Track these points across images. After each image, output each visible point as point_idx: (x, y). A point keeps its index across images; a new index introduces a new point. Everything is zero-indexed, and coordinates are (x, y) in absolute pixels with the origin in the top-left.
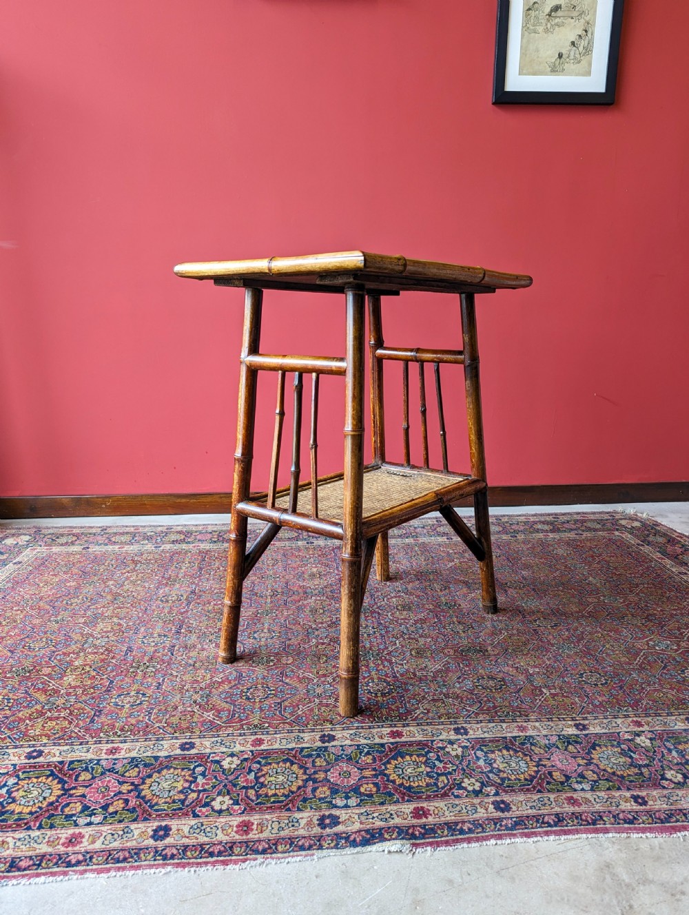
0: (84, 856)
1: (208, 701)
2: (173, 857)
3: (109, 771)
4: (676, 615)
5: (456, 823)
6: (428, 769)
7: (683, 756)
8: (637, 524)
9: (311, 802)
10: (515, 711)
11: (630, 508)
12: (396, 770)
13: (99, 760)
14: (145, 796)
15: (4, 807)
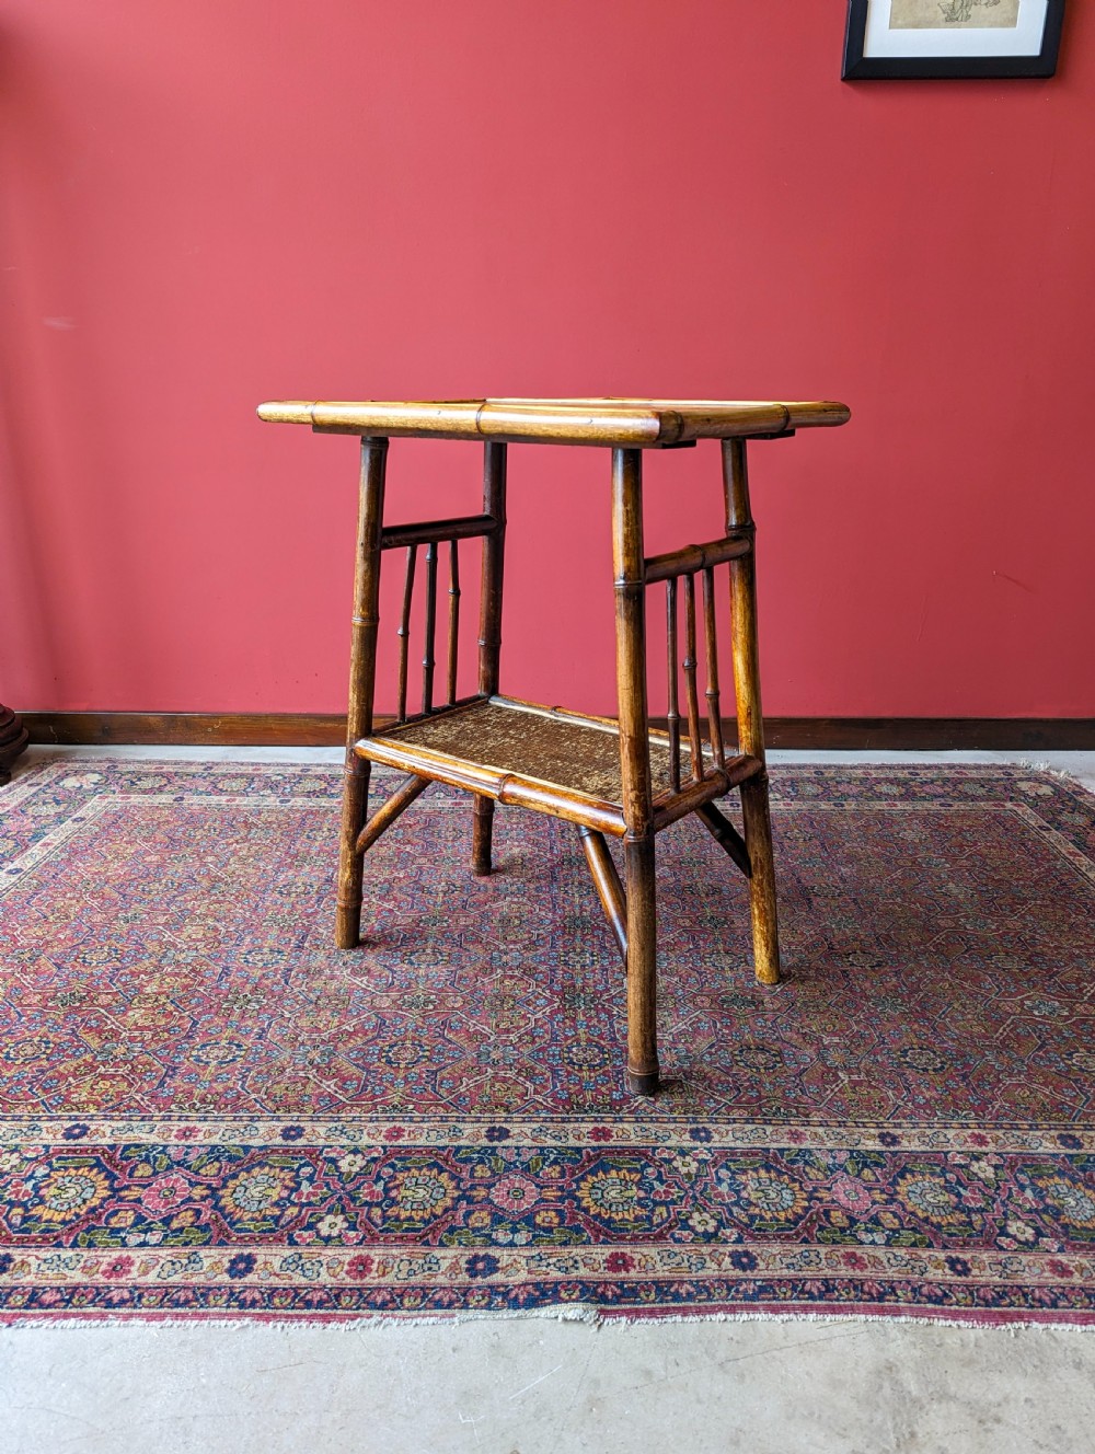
0: (131, 1292)
1: (330, 1062)
2: (254, 1304)
3: (178, 1163)
4: (1079, 956)
5: (670, 1283)
6: (642, 1194)
7: (1042, 1199)
8: (1046, 790)
9: (460, 1234)
10: (791, 1106)
11: (1039, 760)
12: (593, 1191)
13: (165, 1147)
14: (225, 1207)
15: (27, 1210)
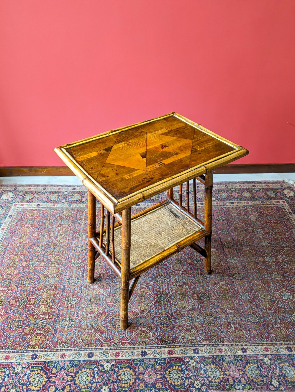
1: (97, 326)
3: (63, 368)
6: (182, 375)
12: (170, 374)
13: (58, 361)
14: (77, 384)
15: (27, 387)
